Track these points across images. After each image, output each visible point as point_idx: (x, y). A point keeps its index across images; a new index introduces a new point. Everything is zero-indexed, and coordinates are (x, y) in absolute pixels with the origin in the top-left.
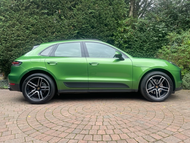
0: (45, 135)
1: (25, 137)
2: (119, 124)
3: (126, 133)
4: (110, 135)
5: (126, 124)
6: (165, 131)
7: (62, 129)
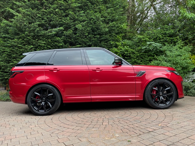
1: (50, 134)
2: (121, 123)
3: (127, 129)
5: (126, 123)
6: (157, 126)
7: (77, 128)
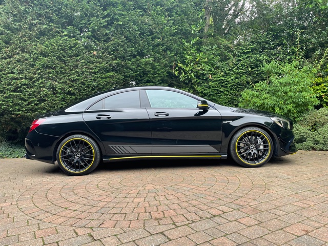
0: (58, 217)
1: (28, 220)
2: (167, 200)
3: (174, 210)
4: (150, 213)
7: (84, 208)
